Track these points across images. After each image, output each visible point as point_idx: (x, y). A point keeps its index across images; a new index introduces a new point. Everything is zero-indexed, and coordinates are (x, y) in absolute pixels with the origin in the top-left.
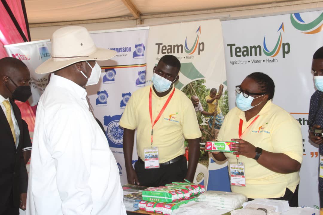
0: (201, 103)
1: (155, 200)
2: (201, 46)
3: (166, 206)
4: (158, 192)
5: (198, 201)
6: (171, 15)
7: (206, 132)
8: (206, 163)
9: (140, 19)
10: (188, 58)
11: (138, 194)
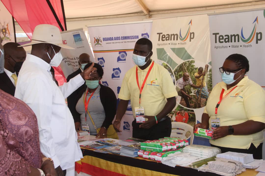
0: (191, 78)
1: (150, 150)
2: (192, 35)
3: (158, 155)
4: (152, 144)
5: (183, 152)
6: (172, 11)
7: (194, 100)
8: (194, 124)
9: (149, 15)
10: (181, 44)
11: (138, 145)
